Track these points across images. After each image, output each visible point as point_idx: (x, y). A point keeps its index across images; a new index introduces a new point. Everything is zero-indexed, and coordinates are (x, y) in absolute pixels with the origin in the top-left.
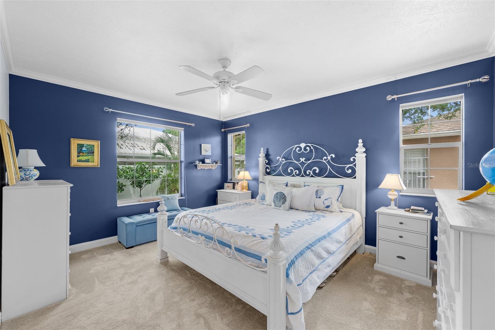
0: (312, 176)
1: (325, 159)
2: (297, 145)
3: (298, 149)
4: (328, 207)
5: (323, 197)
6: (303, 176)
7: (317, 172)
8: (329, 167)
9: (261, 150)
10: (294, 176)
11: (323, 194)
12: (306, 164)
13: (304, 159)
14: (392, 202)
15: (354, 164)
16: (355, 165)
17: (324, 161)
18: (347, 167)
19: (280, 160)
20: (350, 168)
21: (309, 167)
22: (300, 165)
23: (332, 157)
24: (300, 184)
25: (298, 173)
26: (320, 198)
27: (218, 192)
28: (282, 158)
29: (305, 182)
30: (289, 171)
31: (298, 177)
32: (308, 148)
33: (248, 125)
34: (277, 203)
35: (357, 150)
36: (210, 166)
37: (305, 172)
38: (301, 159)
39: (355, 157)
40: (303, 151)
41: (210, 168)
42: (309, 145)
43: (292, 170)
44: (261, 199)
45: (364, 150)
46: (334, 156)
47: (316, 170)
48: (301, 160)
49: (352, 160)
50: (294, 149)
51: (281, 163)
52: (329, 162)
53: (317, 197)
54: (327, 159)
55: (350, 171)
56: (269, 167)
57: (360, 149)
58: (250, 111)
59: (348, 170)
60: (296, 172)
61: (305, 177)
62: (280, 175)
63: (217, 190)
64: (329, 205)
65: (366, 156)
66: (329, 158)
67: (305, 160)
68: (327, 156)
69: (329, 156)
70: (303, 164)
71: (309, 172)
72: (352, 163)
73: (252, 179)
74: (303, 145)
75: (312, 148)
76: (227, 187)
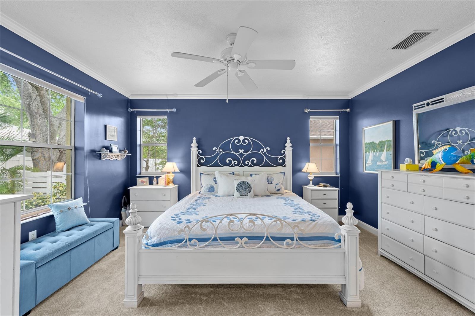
0: (250, 166)
1: (262, 151)
2: (236, 138)
3: (237, 141)
4: (279, 190)
5: (274, 183)
6: (241, 166)
7: (255, 162)
8: (265, 158)
9: (193, 140)
10: (233, 166)
11: (273, 180)
12: (245, 155)
13: (243, 150)
14: (310, 182)
15: (284, 155)
16: (285, 157)
17: (261, 153)
18: (279, 158)
19: (218, 150)
20: (281, 158)
21: (248, 158)
22: (238, 156)
23: (267, 149)
24: (239, 173)
25: (236, 163)
26: (272, 183)
27: (130, 190)
28: (220, 149)
29: (243, 172)
30: (228, 162)
31: (237, 167)
32: (246, 141)
33: (174, 110)
34: (243, 192)
35: (286, 145)
36: (116, 157)
37: (244, 162)
38: (240, 150)
39: (285, 150)
40: (242, 143)
41: (115, 159)
42: (248, 138)
43: (231, 160)
44: (209, 191)
45: (291, 145)
46: (269, 149)
47: (254, 160)
48: (239, 152)
49: (282, 152)
50: (233, 141)
51: (218, 154)
52: (265, 154)
53: (268, 183)
54: (264, 151)
55: (281, 161)
56: (204, 158)
57: (288, 144)
58: (177, 94)
59: (279, 160)
60: (235, 162)
61: (244, 167)
62: (216, 165)
63: (128, 188)
64: (279, 188)
65: (292, 150)
66: (265, 150)
67: (243, 152)
68: (263, 149)
69: (265, 149)
70: (241, 155)
71: (247, 162)
72: (282, 154)
73: (178, 171)
74: (241, 138)
75: (250, 141)
76: (140, 183)
